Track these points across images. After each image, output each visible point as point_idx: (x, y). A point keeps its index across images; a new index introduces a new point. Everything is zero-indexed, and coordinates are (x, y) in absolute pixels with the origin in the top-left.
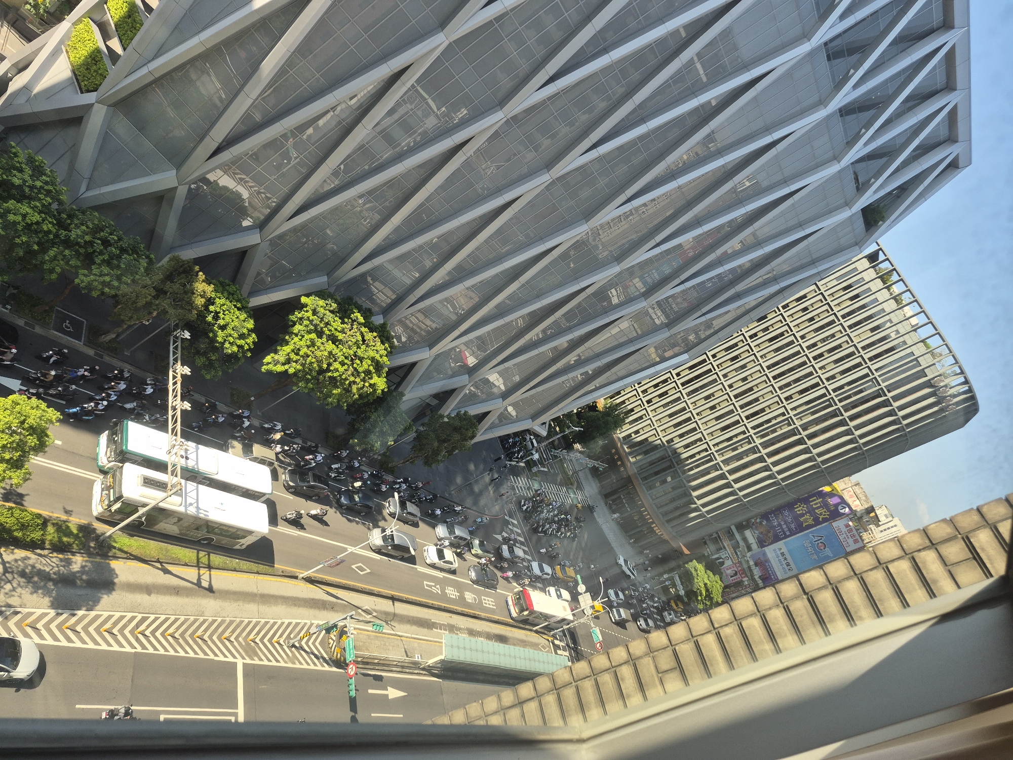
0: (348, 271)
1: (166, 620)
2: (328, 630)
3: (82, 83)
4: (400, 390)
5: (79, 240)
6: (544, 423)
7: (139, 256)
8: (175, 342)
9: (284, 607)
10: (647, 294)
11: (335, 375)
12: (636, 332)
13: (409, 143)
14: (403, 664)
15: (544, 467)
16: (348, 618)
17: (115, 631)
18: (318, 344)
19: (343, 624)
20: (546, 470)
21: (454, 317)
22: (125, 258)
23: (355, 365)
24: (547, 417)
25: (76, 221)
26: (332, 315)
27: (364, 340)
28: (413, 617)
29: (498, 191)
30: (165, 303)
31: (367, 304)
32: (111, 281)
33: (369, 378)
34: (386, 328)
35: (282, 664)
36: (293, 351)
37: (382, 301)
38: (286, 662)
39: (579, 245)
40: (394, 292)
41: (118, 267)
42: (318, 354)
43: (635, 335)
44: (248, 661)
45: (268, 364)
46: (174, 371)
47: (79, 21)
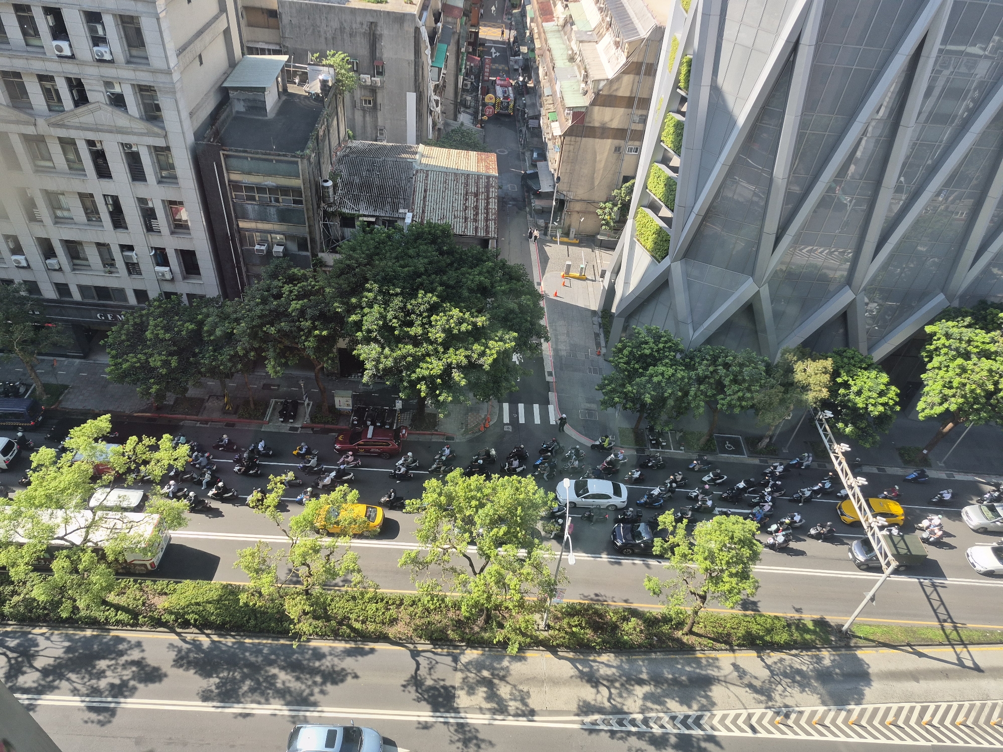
1: (950, 708)
3: (658, 256)
5: (706, 373)
7: (756, 364)
13: (967, 106)
17: (900, 723)
18: (970, 367)
22: (746, 371)
26: (969, 330)
32: (744, 395)
36: (944, 386)
41: (744, 380)
42: (976, 377)
45: (923, 410)
46: (834, 452)
47: (636, 213)
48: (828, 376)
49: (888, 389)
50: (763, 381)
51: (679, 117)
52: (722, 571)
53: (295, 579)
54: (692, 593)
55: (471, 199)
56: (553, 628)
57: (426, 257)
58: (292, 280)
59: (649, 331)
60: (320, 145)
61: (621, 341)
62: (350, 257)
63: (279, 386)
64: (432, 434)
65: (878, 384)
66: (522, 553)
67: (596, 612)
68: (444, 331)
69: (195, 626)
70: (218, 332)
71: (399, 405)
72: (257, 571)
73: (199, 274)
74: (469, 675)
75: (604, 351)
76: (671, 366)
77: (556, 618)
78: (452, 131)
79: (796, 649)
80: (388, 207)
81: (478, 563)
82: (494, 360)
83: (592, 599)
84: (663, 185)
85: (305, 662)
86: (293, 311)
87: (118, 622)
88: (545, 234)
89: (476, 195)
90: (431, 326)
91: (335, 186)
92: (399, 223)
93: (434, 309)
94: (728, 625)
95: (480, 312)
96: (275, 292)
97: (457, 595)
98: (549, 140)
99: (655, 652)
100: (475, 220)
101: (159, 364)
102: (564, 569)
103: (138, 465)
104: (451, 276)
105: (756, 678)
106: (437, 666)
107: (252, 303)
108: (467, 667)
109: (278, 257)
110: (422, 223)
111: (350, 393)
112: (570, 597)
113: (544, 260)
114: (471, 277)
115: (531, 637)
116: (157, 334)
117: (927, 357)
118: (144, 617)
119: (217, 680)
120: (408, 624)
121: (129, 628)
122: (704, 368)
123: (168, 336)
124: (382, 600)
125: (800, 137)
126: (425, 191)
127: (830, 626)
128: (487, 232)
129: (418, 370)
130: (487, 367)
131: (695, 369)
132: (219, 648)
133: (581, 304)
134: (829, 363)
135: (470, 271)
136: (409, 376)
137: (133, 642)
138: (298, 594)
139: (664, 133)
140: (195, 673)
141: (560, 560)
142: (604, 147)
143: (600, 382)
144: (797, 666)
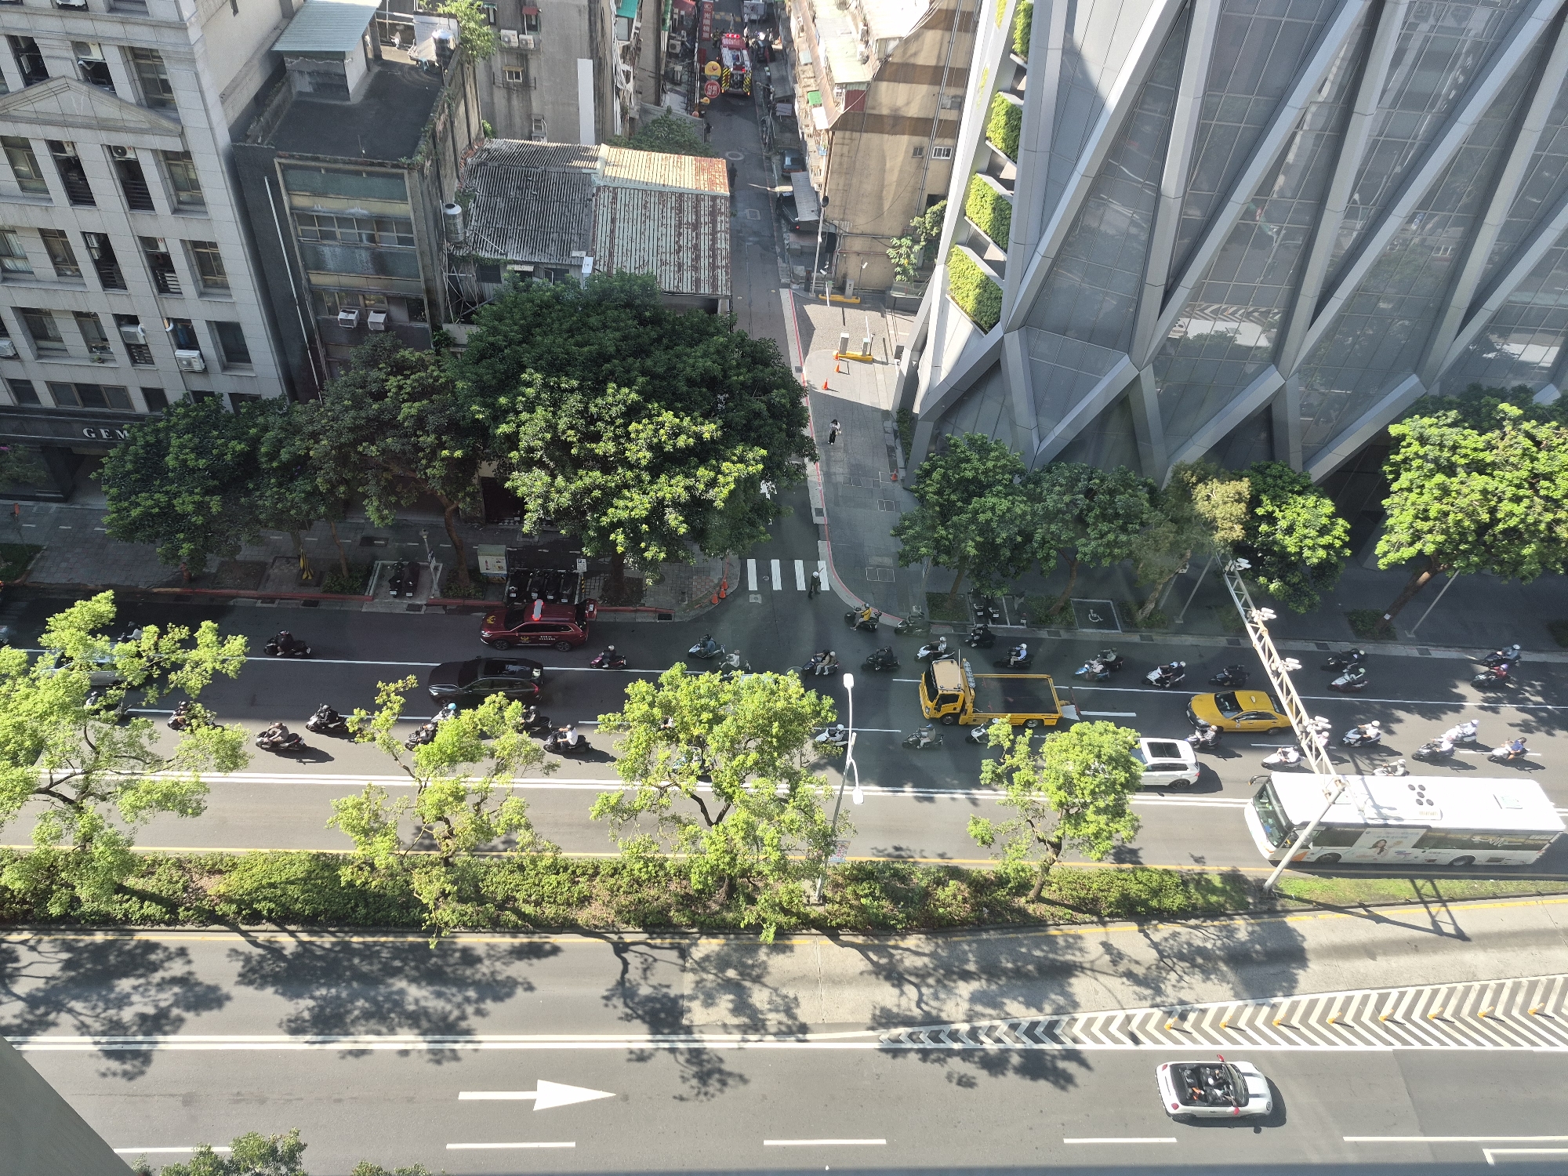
0: (1453, 344)
3: (983, 323)
5: (1059, 506)
7: (1135, 489)
8: (1232, 581)
11: (1513, 523)
13: (1456, 80)
17: (1348, 1021)
22: (1121, 501)
23: (1542, 492)
26: (1455, 430)
27: (1537, 444)
32: (1116, 537)
45: (1385, 554)
46: (1252, 622)
47: (949, 254)
48: (1243, 506)
49: (1333, 524)
50: (1145, 516)
51: (1013, 100)
52: (1085, 805)
53: (427, 842)
54: (1040, 840)
55: (688, 233)
56: (832, 901)
57: (617, 330)
58: (400, 368)
59: (972, 442)
60: (439, 147)
61: (928, 459)
62: (494, 331)
63: (387, 539)
64: (636, 611)
65: (1319, 516)
66: (783, 788)
67: (896, 874)
68: (650, 447)
69: (270, 920)
70: (284, 455)
71: (582, 566)
72: (366, 832)
73: (249, 361)
74: (705, 976)
75: (902, 474)
76: (1006, 495)
77: (837, 886)
78: (654, 122)
79: (1197, 917)
80: (553, 248)
81: (715, 807)
82: (731, 492)
83: (889, 855)
84: (989, 210)
85: (449, 970)
86: (405, 419)
87: (145, 919)
88: (807, 289)
89: (696, 226)
90: (630, 440)
91: (466, 214)
92: (572, 274)
93: (633, 413)
94: (1095, 886)
95: (707, 416)
96: (374, 388)
97: (682, 857)
98: (810, 136)
99: (987, 931)
100: (696, 268)
101: (190, 508)
102: (847, 812)
103: (165, 672)
104: (659, 359)
105: (1137, 962)
106: (658, 965)
107: (338, 407)
108: (702, 965)
109: (377, 332)
110: (609, 274)
111: (503, 548)
112: (857, 852)
113: (807, 330)
114: (691, 361)
115: (798, 915)
116: (185, 461)
117: (1391, 472)
118: (188, 909)
119: (311, 1003)
120: (606, 904)
121: (163, 927)
122: (1056, 497)
123: (202, 463)
124: (566, 869)
125: (1201, 132)
126: (613, 221)
127: (1246, 881)
128: (714, 286)
129: (611, 511)
130: (719, 504)
131: (1040, 499)
132: (312, 952)
133: (866, 400)
134: (1244, 486)
135: (688, 350)
136: (598, 520)
137: (172, 950)
138: (433, 864)
139: (991, 126)
140: (276, 992)
141: (840, 798)
142: (897, 148)
143: (898, 523)
144: (1198, 942)
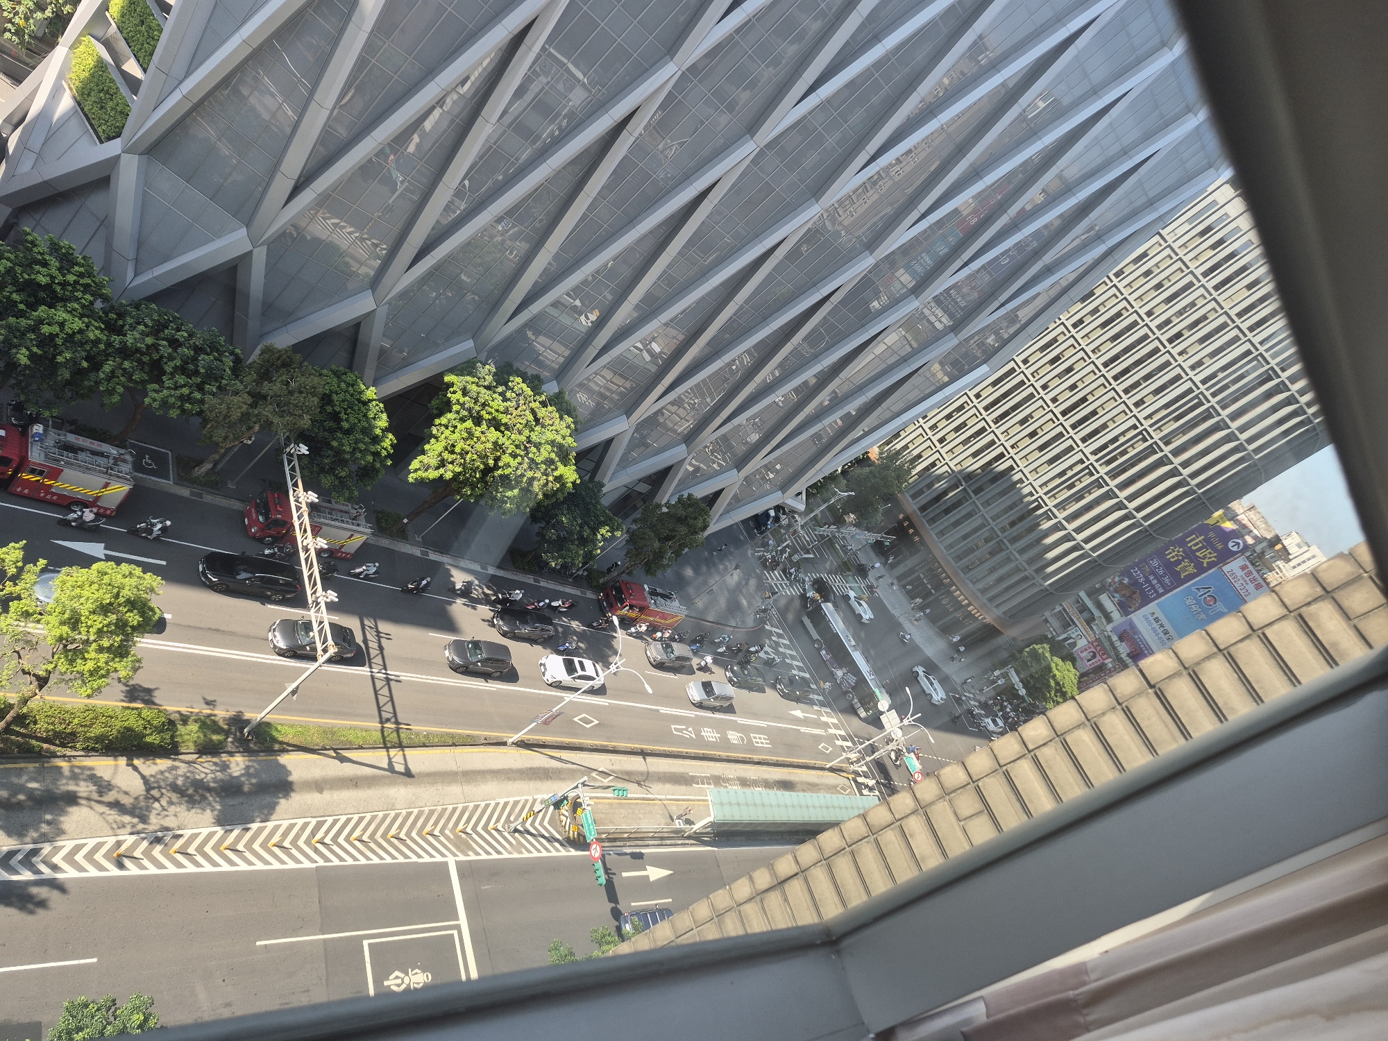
0: (502, 329)
1: (348, 821)
2: (557, 805)
3: (100, 129)
4: (597, 479)
5: (139, 345)
6: (800, 494)
7: (221, 354)
8: (290, 462)
9: (495, 783)
10: (917, 290)
11: (507, 472)
12: (911, 345)
13: (553, 132)
14: (661, 835)
15: (809, 553)
16: (580, 786)
17: (286, 844)
18: (477, 434)
19: (574, 794)
20: (811, 556)
21: (653, 369)
22: (204, 360)
23: (530, 455)
24: (802, 484)
25: (130, 320)
26: (488, 392)
27: (537, 420)
28: (665, 773)
29: (687, 177)
30: (267, 411)
31: (532, 370)
32: (191, 393)
33: (553, 470)
34: (563, 398)
35: (506, 855)
36: (446, 449)
37: (553, 361)
38: (510, 853)
39: (812, 236)
40: (567, 347)
41: (196, 373)
42: (479, 447)
43: (910, 349)
44: (462, 858)
45: (416, 470)
46: (297, 501)
47: (76, 41)
50: (224, 382)
52: (87, 642)
54: (25, 673)
59: (54, 247)
76: (82, 316)
94: (76, 721)
117: (437, 409)
125: (362, 62)
